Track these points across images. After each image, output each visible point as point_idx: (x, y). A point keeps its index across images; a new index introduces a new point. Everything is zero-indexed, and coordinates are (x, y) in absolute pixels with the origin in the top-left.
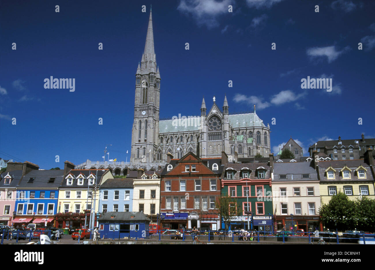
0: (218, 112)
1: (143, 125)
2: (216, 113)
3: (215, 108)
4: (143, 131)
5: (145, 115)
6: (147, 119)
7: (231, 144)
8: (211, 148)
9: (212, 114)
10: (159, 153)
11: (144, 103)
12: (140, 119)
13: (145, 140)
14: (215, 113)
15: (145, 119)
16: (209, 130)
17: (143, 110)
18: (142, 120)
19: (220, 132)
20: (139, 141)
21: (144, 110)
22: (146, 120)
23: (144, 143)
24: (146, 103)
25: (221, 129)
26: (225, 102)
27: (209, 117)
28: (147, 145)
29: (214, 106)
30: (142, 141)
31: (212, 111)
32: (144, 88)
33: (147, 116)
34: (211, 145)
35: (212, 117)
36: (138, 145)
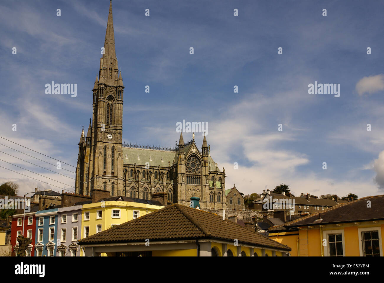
1: (109, 152)
3: (195, 147)
4: (109, 161)
5: (111, 140)
6: (115, 145)
7: (210, 191)
8: (189, 193)
9: (192, 153)
10: (132, 190)
12: (105, 144)
13: (113, 173)
15: (112, 145)
16: (187, 171)
17: (109, 133)
18: (108, 145)
19: (200, 176)
20: (105, 172)
21: (111, 133)
22: (113, 147)
23: (112, 177)
24: (111, 123)
25: (199, 172)
26: (205, 141)
27: (188, 156)
28: (117, 179)
29: (194, 144)
30: (109, 173)
31: (191, 149)
32: (109, 104)
33: (115, 142)
34: (190, 189)
35: (191, 156)
36: (105, 178)
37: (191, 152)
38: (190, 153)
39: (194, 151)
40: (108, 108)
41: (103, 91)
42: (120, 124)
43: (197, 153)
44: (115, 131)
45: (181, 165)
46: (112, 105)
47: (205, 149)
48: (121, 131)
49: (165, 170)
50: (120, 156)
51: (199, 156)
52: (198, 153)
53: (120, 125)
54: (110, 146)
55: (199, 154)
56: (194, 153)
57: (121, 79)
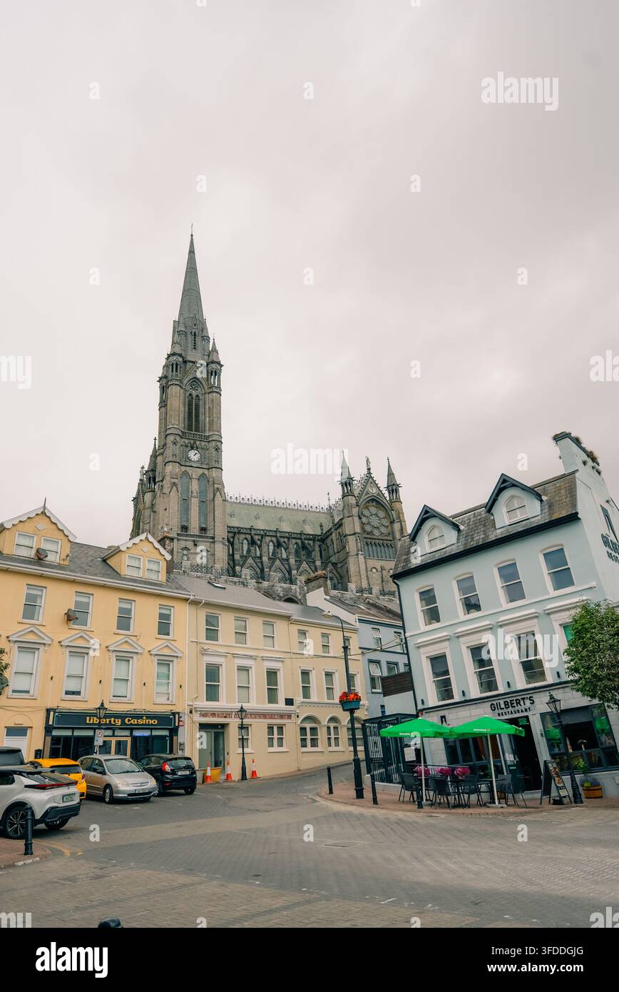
0: (379, 492)
1: (194, 486)
3: (374, 486)
4: (195, 503)
5: (196, 461)
6: (206, 472)
8: (374, 576)
9: (368, 496)
11: (189, 428)
12: (183, 469)
13: (203, 530)
14: (376, 495)
15: (201, 471)
16: (364, 531)
17: (192, 448)
18: (191, 472)
19: (390, 540)
20: (185, 528)
21: (197, 449)
22: (203, 476)
23: (202, 537)
24: (197, 429)
25: (389, 534)
26: (390, 474)
27: (362, 500)
28: (214, 542)
29: (371, 480)
31: (368, 487)
32: (191, 395)
33: (205, 466)
34: (374, 568)
35: (368, 502)
36: (186, 540)
37: (367, 493)
38: (365, 496)
39: (374, 491)
40: (190, 405)
41: (179, 367)
42: (216, 431)
43: (378, 494)
44: (207, 444)
45: (351, 518)
46: (197, 396)
47: (393, 488)
48: (218, 444)
50: (218, 493)
51: (384, 501)
52: (381, 495)
53: (217, 433)
54: (195, 473)
55: (383, 498)
56: (373, 496)
57: (215, 350)
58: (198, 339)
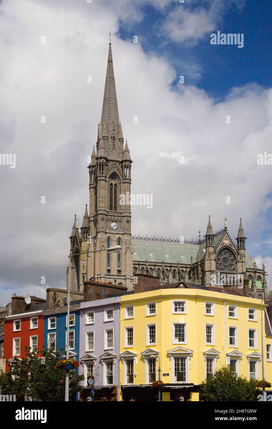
0: (231, 244)
2: (229, 245)
3: (228, 238)
5: (115, 229)
6: (121, 236)
9: (223, 246)
11: (111, 209)
12: (108, 235)
13: (119, 271)
14: (227, 245)
15: (118, 236)
16: (217, 268)
17: (113, 221)
18: (112, 236)
20: (109, 271)
21: (116, 222)
22: (119, 238)
23: (118, 276)
24: (116, 209)
25: (234, 269)
27: (218, 249)
28: (126, 279)
29: (226, 235)
30: (114, 272)
31: (223, 240)
32: (111, 184)
33: (121, 232)
35: (223, 250)
36: (110, 278)
37: (223, 244)
38: (221, 246)
39: (226, 242)
40: (111, 189)
41: (104, 166)
42: (128, 209)
44: (121, 218)
45: (210, 261)
46: (116, 185)
47: (241, 240)
48: (129, 218)
49: (186, 268)
50: (128, 250)
51: (234, 249)
52: (232, 245)
53: (128, 211)
54: (114, 238)
55: (233, 247)
56: (227, 246)
57: (127, 151)
58: (117, 142)
